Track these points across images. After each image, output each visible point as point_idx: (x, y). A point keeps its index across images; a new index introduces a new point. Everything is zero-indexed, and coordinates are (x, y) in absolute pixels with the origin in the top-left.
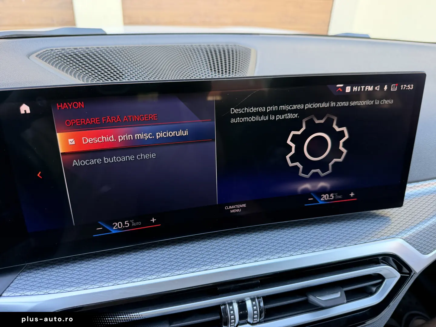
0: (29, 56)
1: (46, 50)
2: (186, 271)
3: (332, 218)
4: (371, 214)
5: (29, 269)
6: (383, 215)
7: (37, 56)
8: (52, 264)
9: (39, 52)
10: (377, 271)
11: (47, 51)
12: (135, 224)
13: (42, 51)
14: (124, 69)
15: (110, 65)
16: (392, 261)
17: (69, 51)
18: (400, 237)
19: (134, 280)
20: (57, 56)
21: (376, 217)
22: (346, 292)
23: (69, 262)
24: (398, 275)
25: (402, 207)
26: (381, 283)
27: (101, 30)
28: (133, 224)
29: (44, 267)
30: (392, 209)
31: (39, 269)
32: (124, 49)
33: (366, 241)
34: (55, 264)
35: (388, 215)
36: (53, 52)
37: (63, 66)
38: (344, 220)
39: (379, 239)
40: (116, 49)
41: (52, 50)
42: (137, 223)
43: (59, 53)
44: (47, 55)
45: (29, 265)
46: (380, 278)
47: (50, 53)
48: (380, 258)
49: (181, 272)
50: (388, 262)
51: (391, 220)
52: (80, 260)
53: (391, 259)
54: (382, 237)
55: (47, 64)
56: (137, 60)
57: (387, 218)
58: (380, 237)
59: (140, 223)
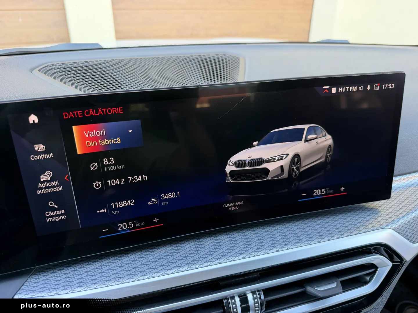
0: (32, 70)
1: (48, 64)
2: (189, 268)
3: (324, 212)
4: (361, 207)
5: (39, 272)
6: (372, 207)
7: (39, 70)
8: (60, 266)
9: (41, 67)
10: (370, 261)
11: (49, 66)
12: (139, 225)
13: (44, 66)
14: (122, 80)
15: (109, 77)
16: (383, 251)
17: (70, 65)
18: (390, 227)
19: (139, 278)
20: (58, 70)
21: (366, 210)
22: (342, 282)
23: (76, 264)
24: (390, 264)
25: (390, 199)
26: (374, 272)
27: (98, 44)
28: (137, 225)
29: (53, 269)
30: (380, 201)
31: (48, 272)
32: (121, 61)
33: (357, 232)
34: (63, 266)
35: (377, 208)
36: (54, 66)
37: (65, 79)
38: (336, 213)
39: (370, 230)
40: (113, 61)
41: (53, 65)
42: (141, 224)
43: (60, 67)
44: (49, 69)
45: (38, 268)
46: (373, 267)
47: (51, 68)
48: (372, 248)
49: (184, 269)
50: (381, 252)
51: (380, 211)
52: (87, 261)
53: (382, 248)
54: (373, 228)
55: (49, 77)
56: (134, 71)
57: (376, 210)
58: (371, 229)
59: (143, 224)
